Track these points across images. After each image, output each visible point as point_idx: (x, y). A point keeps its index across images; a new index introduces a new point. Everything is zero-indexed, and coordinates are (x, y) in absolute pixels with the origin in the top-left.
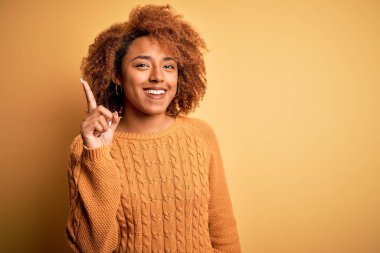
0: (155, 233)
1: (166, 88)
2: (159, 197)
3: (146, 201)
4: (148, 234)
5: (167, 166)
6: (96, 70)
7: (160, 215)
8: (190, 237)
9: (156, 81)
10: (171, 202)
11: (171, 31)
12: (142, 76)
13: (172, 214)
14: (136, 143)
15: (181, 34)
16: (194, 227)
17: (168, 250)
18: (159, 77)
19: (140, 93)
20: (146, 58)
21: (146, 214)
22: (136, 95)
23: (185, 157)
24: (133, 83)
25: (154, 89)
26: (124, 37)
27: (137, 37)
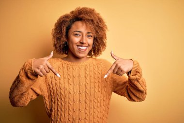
1: (87, 46)
2: (78, 92)
3: (72, 92)
4: (71, 109)
6: (58, 36)
9: (82, 43)
10: (83, 94)
11: (92, 21)
12: (77, 40)
13: (84, 100)
15: (97, 22)
18: (84, 41)
19: (75, 47)
21: (71, 99)
22: (73, 48)
24: (72, 43)
25: (81, 46)
26: (70, 20)
27: (76, 21)
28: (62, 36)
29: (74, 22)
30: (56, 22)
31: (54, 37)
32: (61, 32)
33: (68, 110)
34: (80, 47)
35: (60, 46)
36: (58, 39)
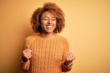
0: (41, 67)
1: (53, 25)
4: (39, 67)
7: (44, 62)
9: (49, 24)
11: (54, 10)
12: (46, 22)
13: (47, 62)
18: (50, 22)
19: (45, 27)
20: (47, 17)
21: (39, 61)
24: (43, 24)
26: (41, 11)
27: (44, 11)
28: (36, 21)
29: (43, 12)
30: (33, 13)
32: (36, 19)
34: (48, 26)
35: (36, 28)
36: (35, 23)
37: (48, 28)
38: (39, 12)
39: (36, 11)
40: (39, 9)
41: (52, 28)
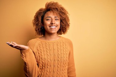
0: (51, 71)
1: (56, 26)
2: (53, 60)
3: (49, 61)
4: (48, 71)
5: (56, 51)
7: (53, 65)
8: (61, 73)
10: (57, 62)
13: (56, 65)
14: (47, 43)
16: (63, 70)
17: (54, 76)
18: (53, 23)
20: (49, 17)
21: (49, 64)
23: (62, 48)
24: (46, 25)
25: (52, 26)
27: (47, 11)
28: (39, 23)
29: (46, 12)
31: (34, 24)
32: (38, 20)
33: (46, 71)
35: (38, 30)
36: (37, 25)
37: (51, 28)
38: (41, 13)
39: (38, 12)
40: (41, 10)
41: (55, 28)
